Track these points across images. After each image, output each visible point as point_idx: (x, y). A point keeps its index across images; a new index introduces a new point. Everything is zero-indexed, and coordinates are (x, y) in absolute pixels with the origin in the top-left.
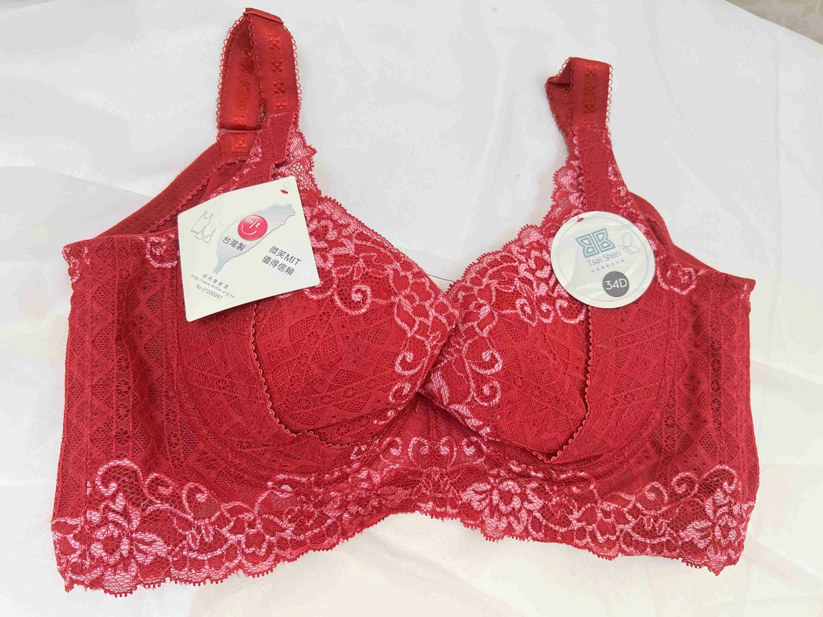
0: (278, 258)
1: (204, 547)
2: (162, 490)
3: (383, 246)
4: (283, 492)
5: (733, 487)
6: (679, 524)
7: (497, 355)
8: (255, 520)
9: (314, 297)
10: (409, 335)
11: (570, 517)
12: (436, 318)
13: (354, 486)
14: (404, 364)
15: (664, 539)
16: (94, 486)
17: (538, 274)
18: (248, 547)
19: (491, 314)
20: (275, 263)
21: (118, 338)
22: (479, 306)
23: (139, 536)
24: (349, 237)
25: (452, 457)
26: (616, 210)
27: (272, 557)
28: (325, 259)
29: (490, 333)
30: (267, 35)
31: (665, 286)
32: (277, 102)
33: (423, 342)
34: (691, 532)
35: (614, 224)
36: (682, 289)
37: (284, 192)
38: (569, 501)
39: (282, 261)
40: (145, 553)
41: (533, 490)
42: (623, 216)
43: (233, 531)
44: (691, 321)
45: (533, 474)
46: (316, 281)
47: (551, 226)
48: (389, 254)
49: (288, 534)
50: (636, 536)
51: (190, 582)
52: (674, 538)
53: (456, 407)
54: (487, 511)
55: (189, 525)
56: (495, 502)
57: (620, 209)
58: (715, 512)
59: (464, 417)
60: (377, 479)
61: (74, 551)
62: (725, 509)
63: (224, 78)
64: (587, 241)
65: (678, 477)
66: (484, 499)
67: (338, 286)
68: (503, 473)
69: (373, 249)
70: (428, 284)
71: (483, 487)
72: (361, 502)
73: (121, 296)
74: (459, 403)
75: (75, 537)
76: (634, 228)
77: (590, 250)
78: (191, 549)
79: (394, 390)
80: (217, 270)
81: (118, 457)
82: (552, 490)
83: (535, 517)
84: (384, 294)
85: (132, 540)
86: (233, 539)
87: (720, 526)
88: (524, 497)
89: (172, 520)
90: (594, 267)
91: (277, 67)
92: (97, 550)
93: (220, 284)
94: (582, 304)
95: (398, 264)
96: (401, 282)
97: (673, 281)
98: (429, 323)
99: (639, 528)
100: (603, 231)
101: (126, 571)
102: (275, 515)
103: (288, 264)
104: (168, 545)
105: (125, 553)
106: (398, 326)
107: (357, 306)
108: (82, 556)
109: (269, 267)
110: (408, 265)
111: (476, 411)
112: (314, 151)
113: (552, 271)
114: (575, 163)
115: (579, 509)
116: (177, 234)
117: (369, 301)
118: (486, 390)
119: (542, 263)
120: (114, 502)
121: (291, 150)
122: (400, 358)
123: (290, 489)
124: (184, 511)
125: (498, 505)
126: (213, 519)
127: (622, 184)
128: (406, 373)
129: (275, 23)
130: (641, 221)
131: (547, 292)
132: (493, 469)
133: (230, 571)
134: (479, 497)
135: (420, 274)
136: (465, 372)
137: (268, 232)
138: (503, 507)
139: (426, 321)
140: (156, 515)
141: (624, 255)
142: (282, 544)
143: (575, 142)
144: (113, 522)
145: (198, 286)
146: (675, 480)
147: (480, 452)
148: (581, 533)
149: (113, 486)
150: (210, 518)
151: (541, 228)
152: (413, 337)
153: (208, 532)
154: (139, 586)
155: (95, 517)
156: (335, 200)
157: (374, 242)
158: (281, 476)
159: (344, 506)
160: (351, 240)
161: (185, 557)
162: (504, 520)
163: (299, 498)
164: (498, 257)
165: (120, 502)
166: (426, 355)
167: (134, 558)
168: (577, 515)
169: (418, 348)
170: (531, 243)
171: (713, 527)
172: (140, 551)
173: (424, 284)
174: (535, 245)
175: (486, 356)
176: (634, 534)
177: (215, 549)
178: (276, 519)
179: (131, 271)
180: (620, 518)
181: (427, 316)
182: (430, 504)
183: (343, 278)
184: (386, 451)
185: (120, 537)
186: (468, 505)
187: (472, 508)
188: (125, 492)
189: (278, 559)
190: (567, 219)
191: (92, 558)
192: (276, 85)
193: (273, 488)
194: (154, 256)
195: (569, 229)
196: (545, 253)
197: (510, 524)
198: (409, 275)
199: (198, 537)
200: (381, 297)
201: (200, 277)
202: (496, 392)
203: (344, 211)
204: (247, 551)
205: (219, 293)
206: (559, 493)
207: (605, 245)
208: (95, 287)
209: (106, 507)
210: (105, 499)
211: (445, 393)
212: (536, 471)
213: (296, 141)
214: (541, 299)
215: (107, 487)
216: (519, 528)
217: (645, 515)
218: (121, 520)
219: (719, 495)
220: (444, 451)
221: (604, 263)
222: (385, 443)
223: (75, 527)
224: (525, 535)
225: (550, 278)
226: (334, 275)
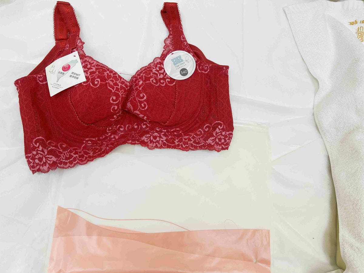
0: (74, 75)
1: (67, 159)
2: (52, 144)
3: (104, 67)
4: (89, 143)
5: (222, 127)
6: (206, 139)
7: (144, 95)
8: (81, 151)
9: (85, 85)
10: (113, 91)
11: (175, 141)
12: (121, 86)
13: (110, 140)
14: (113, 99)
15: (202, 144)
16: (33, 145)
17: (160, 72)
18: (79, 158)
19: (143, 83)
20: (73, 77)
21: (32, 105)
22: (139, 81)
23: (48, 156)
24: (94, 66)
25: (138, 129)
26: (183, 50)
27: (87, 160)
28: (87, 73)
29: (142, 88)
30: (65, 9)
31: (199, 71)
32: (73, 30)
33: (118, 93)
34: (210, 141)
35: (183, 54)
36: (205, 72)
37: (74, 56)
38: (175, 137)
39: (75, 76)
40: (50, 161)
41: (163, 135)
42: (186, 51)
43: (75, 154)
44: (209, 81)
45: (163, 131)
46: (85, 80)
47: (163, 57)
48: (106, 69)
49: (91, 154)
50: (194, 144)
51: (64, 168)
52: (205, 143)
53: (135, 112)
54: (149, 142)
55: (62, 153)
56: (152, 139)
57: (185, 49)
58: (216, 135)
59: (138, 115)
60: (117, 137)
61: (31, 162)
62: (220, 133)
63: (55, 24)
64: (175, 60)
65: (205, 126)
66: (148, 139)
67: (91, 81)
68: (154, 132)
69: (101, 69)
70: (118, 76)
71: (148, 135)
72: (112, 144)
73: (32, 93)
74: (136, 110)
75: (31, 159)
76: (189, 55)
77: (176, 63)
78: (63, 159)
79: (112, 108)
80: (57, 82)
81: (38, 137)
82: (169, 134)
83: (164, 142)
84: (104, 81)
85: (46, 158)
86: (75, 156)
87: (218, 138)
88: (160, 137)
89: (56, 152)
90: (177, 68)
91: (70, 19)
92: (37, 161)
93: (59, 85)
94: (175, 80)
95: (108, 72)
96: (109, 77)
97: (203, 69)
98: (119, 87)
99: (194, 142)
100: (180, 57)
101: (46, 166)
102: (87, 150)
103: (77, 76)
104: (56, 158)
105: (44, 161)
106: (109, 89)
107: (97, 85)
108: (34, 163)
109: (72, 78)
110: (111, 71)
111: (141, 112)
112: (84, 43)
113: (164, 71)
114: (171, 36)
115: (178, 139)
116: (45, 73)
117: (99, 83)
118: (143, 105)
119: (161, 68)
120: (39, 149)
121: (77, 44)
122: (111, 98)
123: (90, 142)
124: (60, 150)
125: (152, 140)
126: (68, 151)
127: (186, 41)
128: (114, 103)
129: (68, 5)
130: (192, 52)
131: (163, 77)
132: (151, 131)
133: (75, 165)
134: (146, 138)
135: (116, 73)
136: (136, 101)
137: (71, 68)
138: (154, 140)
139: (118, 87)
140: (51, 150)
141: (186, 63)
142: (90, 157)
143: (171, 29)
144: (40, 154)
145: (53, 87)
146: (204, 127)
147: (147, 127)
148: (178, 145)
149: (38, 144)
150: (67, 151)
151: (160, 58)
152: (114, 92)
153: (67, 155)
154: (50, 170)
155: (35, 153)
156: (90, 56)
157: (102, 66)
158: (87, 139)
159: (107, 146)
160: (94, 67)
161: (61, 161)
162: (155, 144)
163: (94, 145)
164: (146, 68)
165: (41, 148)
166: (120, 97)
167: (47, 162)
168: (177, 140)
169: (117, 96)
170: (157, 63)
171: (216, 139)
172: (48, 160)
173: (117, 76)
174: (159, 63)
175: (141, 95)
176: (193, 144)
177: (70, 159)
178: (87, 151)
179: (33, 86)
180: (190, 140)
181: (118, 86)
182: (130, 141)
183: (92, 78)
184: (119, 129)
185: (42, 157)
186: (144, 141)
187: (145, 141)
188: (41, 145)
189: (88, 161)
190: (168, 54)
191: (36, 163)
192: (71, 25)
193: (86, 143)
194: (40, 81)
195: (169, 57)
196: (162, 65)
197: (156, 145)
198: (112, 74)
199: (65, 156)
200: (103, 81)
201: (53, 84)
202: (146, 106)
203: (93, 59)
204: (79, 159)
205: (58, 87)
206: (171, 135)
207: (180, 60)
208: (24, 91)
209: (37, 150)
210: (36, 148)
211: (132, 108)
212: (164, 130)
213: (79, 41)
214: (161, 79)
215: (36, 145)
216: (159, 146)
217: (196, 138)
218: (42, 153)
219: (217, 130)
220: (136, 127)
221: (180, 66)
222: (118, 127)
223: (30, 156)
224: (161, 147)
225: (164, 73)
226: (90, 78)
